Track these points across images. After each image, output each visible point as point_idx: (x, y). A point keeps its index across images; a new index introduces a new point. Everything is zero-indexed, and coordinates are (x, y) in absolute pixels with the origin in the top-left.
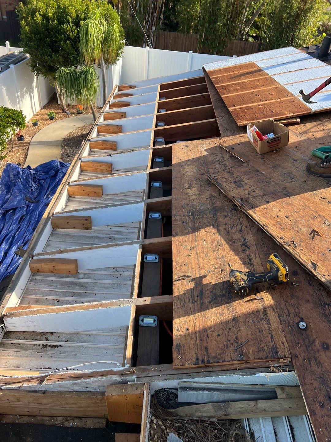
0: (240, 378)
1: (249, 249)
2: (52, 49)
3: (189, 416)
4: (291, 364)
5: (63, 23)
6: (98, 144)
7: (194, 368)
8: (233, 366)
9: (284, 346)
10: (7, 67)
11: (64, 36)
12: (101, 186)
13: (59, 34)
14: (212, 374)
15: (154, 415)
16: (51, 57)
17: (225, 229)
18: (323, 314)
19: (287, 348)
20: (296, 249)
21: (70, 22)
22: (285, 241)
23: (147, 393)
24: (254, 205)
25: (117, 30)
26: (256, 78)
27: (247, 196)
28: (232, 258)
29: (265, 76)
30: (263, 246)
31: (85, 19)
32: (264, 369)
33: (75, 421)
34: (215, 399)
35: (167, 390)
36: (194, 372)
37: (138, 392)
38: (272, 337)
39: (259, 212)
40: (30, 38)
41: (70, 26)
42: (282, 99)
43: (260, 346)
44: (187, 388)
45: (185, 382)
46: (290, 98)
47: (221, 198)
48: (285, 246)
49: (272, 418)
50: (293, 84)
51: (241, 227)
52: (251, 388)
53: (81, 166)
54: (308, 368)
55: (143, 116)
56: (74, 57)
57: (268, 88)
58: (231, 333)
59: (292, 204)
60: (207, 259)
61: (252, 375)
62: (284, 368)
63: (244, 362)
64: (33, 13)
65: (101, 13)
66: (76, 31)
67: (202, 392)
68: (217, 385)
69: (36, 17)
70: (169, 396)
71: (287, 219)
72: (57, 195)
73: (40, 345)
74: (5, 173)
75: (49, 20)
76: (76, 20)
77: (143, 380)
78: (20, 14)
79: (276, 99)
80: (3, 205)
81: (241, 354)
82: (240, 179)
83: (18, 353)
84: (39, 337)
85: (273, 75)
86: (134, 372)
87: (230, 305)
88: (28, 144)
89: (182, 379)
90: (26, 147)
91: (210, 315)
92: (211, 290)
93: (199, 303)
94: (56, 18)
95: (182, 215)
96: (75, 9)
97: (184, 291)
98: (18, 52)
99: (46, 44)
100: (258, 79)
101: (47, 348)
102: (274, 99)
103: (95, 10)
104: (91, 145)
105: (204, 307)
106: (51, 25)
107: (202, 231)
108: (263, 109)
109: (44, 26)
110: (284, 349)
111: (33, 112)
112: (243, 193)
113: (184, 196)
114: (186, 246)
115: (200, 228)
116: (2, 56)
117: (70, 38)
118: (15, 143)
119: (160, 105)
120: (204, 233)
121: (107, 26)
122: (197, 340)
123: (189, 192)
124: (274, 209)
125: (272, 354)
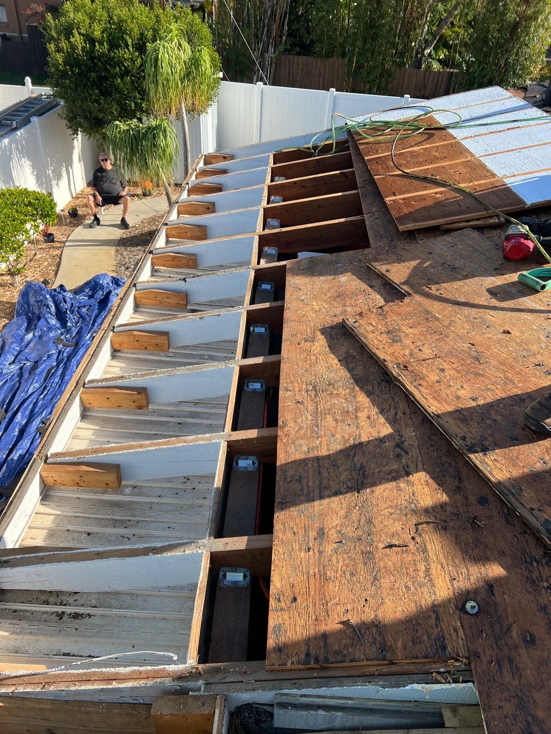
0: (380, 692)
1: (407, 453)
2: (100, 91)
4: (468, 668)
5: (118, 47)
6: (165, 259)
7: (303, 670)
8: (368, 669)
9: (457, 635)
10: (27, 121)
11: (120, 69)
12: (166, 334)
13: (110, 65)
14: (332, 682)
16: (99, 104)
17: (369, 417)
18: (527, 578)
19: (462, 639)
20: (487, 460)
21: (129, 46)
22: (469, 443)
23: (220, 713)
24: (419, 376)
25: (207, 56)
26: (434, 145)
27: (408, 358)
28: (377, 470)
29: (449, 140)
30: (431, 448)
31: (154, 40)
32: (420, 675)
34: (337, 724)
35: (257, 706)
36: (302, 677)
37: (206, 711)
38: (437, 618)
39: (426, 389)
40: (63, 72)
41: (130, 52)
42: (476, 183)
43: (417, 635)
44: (290, 704)
45: (286, 694)
46: (489, 180)
47: (364, 360)
50: (496, 156)
51: (396, 414)
52: (400, 707)
53: (135, 298)
54: (496, 678)
55: (242, 210)
56: (136, 104)
57: (454, 162)
58: (367, 609)
59: (482, 375)
60: (334, 471)
61: (399, 687)
62: (455, 677)
63: (387, 662)
64: (68, 32)
65: (181, 29)
66: (139, 60)
67: (314, 713)
68: (341, 701)
69: (73, 37)
70: (260, 716)
71: (474, 404)
72: (94, 350)
73: (52, 614)
74: (23, 298)
75: (95, 42)
76: (139, 42)
77: (215, 689)
78: (47, 32)
79: (465, 183)
80: (20, 352)
81: (383, 648)
82: (396, 327)
83: (16, 626)
84: (52, 600)
85: (462, 139)
86: (200, 673)
87: (368, 556)
88: (61, 247)
89: (282, 689)
90: (58, 252)
91: (333, 574)
92: (338, 528)
93: (316, 551)
94: (106, 39)
95: (297, 389)
96: (137, 23)
97: (292, 528)
98: (45, 95)
99: (90, 82)
100: (437, 147)
101: (65, 618)
102: (462, 183)
103: (170, 24)
104: (154, 260)
105: (325, 558)
106: (98, 51)
107: (330, 419)
108: (443, 200)
109: (87, 52)
110: (457, 642)
111: (71, 194)
112: (402, 352)
113: (302, 356)
114: (301, 446)
115: (325, 414)
116: (19, 101)
117: (130, 71)
118: (40, 247)
119: (272, 191)
120: (333, 423)
121: (190, 51)
122: (309, 620)
123: (311, 347)
124: (452, 384)
125: (436, 649)
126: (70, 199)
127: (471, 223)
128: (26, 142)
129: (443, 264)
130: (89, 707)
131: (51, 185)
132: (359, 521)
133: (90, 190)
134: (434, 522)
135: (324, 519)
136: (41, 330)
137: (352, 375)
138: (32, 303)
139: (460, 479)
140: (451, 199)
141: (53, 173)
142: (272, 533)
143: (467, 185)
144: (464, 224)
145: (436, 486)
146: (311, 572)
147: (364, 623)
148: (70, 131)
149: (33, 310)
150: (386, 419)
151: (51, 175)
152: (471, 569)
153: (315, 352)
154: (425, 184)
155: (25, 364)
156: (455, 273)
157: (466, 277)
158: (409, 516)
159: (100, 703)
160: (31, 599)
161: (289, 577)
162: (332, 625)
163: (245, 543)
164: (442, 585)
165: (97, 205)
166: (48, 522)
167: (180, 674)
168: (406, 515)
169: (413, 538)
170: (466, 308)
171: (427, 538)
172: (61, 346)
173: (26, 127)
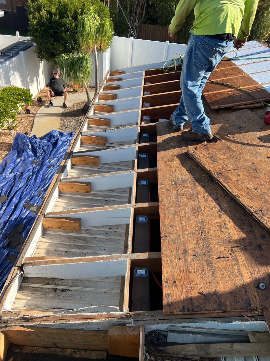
0: (220, 325)
2: (54, 39)
3: (177, 354)
4: (262, 314)
5: (64, 17)
6: (95, 121)
7: (181, 315)
8: (213, 315)
9: (256, 299)
10: (17, 54)
11: (65, 28)
12: (98, 157)
13: (60, 26)
14: (196, 320)
15: (148, 351)
16: (54, 46)
17: (204, 197)
19: (258, 301)
20: (264, 218)
21: (69, 17)
22: (254, 210)
23: (142, 334)
24: (228, 178)
25: (108, 23)
27: (221, 170)
28: (210, 222)
29: (232, 66)
30: (236, 212)
31: (82, 14)
32: (239, 318)
33: (82, 352)
34: (198, 340)
35: (159, 331)
36: (181, 318)
37: (135, 333)
38: (246, 291)
39: (232, 184)
40: (36, 29)
41: (69, 20)
42: (248, 87)
43: (236, 299)
44: (175, 331)
45: (174, 326)
46: (255, 86)
47: (199, 170)
48: (254, 214)
49: (244, 357)
50: (257, 74)
51: (217, 196)
52: (228, 333)
53: (81, 140)
55: (131, 98)
56: (72, 46)
57: (236, 76)
58: (210, 287)
59: (259, 178)
60: (189, 222)
61: (229, 323)
62: (256, 318)
63: (223, 311)
64: (39, 9)
65: (95, 9)
66: (74, 24)
67: (187, 335)
68: (200, 330)
69: (42, 12)
70: (159, 336)
71: (256, 191)
73: (51, 289)
74: (15, 141)
75: (52, 14)
76: (74, 15)
77: (139, 323)
78: (28, 9)
79: (243, 87)
80: (14, 168)
81: (220, 305)
82: (214, 155)
83: (35, 295)
84: (50, 282)
85: (239, 66)
86: (131, 316)
87: (209, 262)
88: (33, 117)
89: (171, 323)
90: (32, 119)
91: (193, 270)
92: (193, 249)
93: (183, 259)
94: (58, 13)
95: (167, 184)
96: (73, 5)
97: (170, 249)
98: (26, 40)
99: (49, 34)
100: (227, 69)
101: (58, 291)
102: (241, 87)
103: (90, 7)
104: (89, 122)
105: (188, 263)
106: (54, 19)
107: (184, 198)
108: (232, 95)
109: (48, 19)
110: (256, 302)
111: (38, 90)
112: (218, 167)
113: (168, 168)
114: (171, 210)
115: (182, 196)
116: (13, 43)
117: (69, 30)
118: (23, 116)
119: (145, 89)
120: (186, 200)
121: (99, 20)
122: (183, 291)
123: (172, 164)
124: (244, 182)
125: (246, 305)
126: (38, 93)
127: (247, 106)
128: (17, 64)
129: (235, 126)
130: (76, 332)
131: (29, 86)
132: (203, 246)
133: (48, 89)
134: (240, 247)
135: (186, 245)
136: (25, 157)
137: (194, 177)
138: (20, 144)
139: (251, 226)
140: (236, 94)
141: (30, 79)
142: (161, 251)
143: (244, 87)
144: (243, 106)
145: (240, 230)
146: (182, 269)
147: (210, 293)
148: (39, 59)
149: (20, 147)
150: (213, 198)
151: (29, 81)
152: (260, 269)
153: (174, 166)
154: (223, 87)
155: (17, 173)
156: (241, 130)
157: (247, 132)
158: (227, 244)
159: (81, 330)
160: (40, 282)
161: (171, 272)
162: (194, 294)
163: (147, 256)
164: (246, 276)
165: (51, 96)
166: (46, 246)
167: (121, 316)
168: (226, 243)
169: (230, 254)
170: (248, 146)
171: (237, 254)
172: (34, 165)
173: (17, 56)
